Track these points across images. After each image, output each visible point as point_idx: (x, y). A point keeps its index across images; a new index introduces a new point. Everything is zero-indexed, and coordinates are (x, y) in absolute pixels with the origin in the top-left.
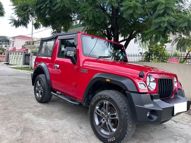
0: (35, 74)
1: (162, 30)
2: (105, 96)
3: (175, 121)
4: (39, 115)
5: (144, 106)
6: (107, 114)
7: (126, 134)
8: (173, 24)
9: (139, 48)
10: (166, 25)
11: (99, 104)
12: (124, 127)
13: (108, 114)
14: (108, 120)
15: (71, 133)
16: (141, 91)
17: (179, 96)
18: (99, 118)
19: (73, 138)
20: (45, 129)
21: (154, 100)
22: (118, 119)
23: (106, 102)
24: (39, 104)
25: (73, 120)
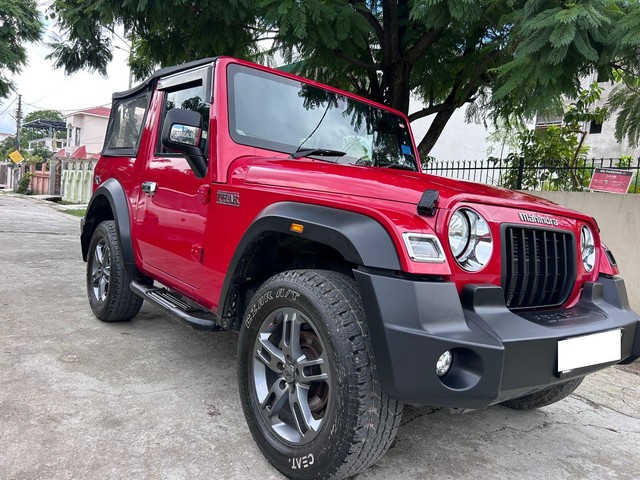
0: (92, 221)
2: (286, 290)
3: (592, 403)
4: (80, 361)
5: (423, 329)
6: (295, 363)
7: (355, 443)
8: (598, 37)
9: (490, 143)
11: (269, 323)
12: (345, 414)
13: (299, 360)
14: (297, 385)
15: (168, 433)
16: (414, 269)
18: (271, 377)
19: (168, 451)
20: (77, 413)
21: (479, 310)
22: (329, 382)
23: (290, 316)
24: (99, 326)
25: (198, 384)
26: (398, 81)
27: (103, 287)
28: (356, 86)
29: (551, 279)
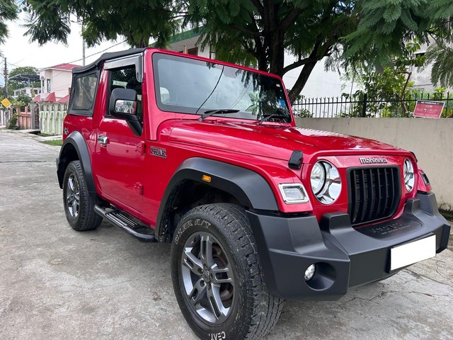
0: (64, 160)
1: (388, 30)
2: (202, 220)
3: (415, 274)
4: (63, 263)
5: (294, 251)
6: (210, 269)
7: (252, 325)
9: (343, 82)
10: (396, 16)
11: (191, 241)
12: (245, 307)
13: (212, 267)
14: (212, 284)
15: (126, 315)
16: (287, 210)
17: (417, 214)
18: (194, 278)
19: (127, 330)
20: (64, 303)
21: (333, 232)
22: (233, 284)
23: (205, 238)
24: (74, 235)
25: (145, 276)
26: (276, 43)
27: (75, 208)
28: (246, 47)
29: (383, 200)
